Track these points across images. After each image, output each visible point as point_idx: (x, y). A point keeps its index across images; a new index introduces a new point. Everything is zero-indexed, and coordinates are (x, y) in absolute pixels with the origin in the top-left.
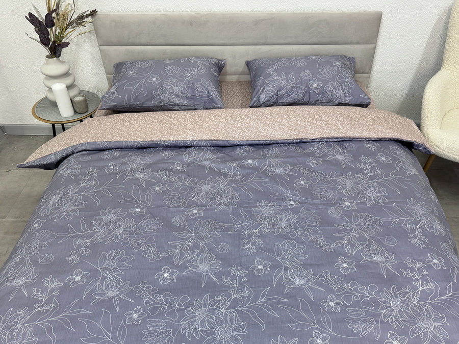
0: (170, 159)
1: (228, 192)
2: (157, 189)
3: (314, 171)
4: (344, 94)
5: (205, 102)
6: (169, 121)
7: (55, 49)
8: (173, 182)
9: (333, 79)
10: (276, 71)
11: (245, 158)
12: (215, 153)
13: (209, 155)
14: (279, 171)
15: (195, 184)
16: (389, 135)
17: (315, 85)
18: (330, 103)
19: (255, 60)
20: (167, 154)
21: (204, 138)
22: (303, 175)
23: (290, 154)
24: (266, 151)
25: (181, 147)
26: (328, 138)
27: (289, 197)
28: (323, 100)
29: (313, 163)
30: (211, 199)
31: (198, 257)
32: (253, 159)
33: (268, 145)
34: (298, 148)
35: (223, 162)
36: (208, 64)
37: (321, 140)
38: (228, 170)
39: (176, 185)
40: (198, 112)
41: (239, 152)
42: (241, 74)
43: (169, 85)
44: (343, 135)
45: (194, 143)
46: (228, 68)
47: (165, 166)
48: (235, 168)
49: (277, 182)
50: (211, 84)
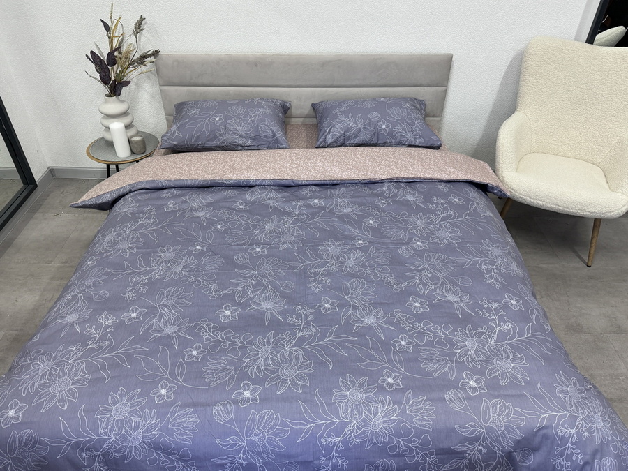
0: (232, 198)
1: (293, 231)
2: (219, 227)
3: (383, 211)
4: (414, 136)
5: (269, 143)
6: (232, 161)
7: (115, 88)
8: (235, 220)
9: (403, 120)
10: (343, 112)
11: (311, 198)
12: (279, 193)
13: (273, 194)
14: (347, 210)
15: (259, 222)
16: (462, 176)
18: (399, 144)
19: (321, 102)
20: (230, 193)
21: (269, 177)
22: (372, 215)
23: (359, 194)
24: (333, 191)
25: (244, 187)
26: (398, 179)
27: (357, 236)
28: (392, 142)
29: (382, 203)
30: (275, 237)
31: (261, 295)
32: (320, 198)
33: (335, 185)
34: (366, 189)
35: (288, 201)
36: (272, 105)
37: (391, 181)
38: (293, 209)
39: (238, 223)
40: (262, 152)
41: (304, 191)
42: (306, 117)
43: (233, 125)
44: (413, 176)
45: (258, 182)
46: (294, 111)
47: (227, 205)
48: (300, 207)
49: (344, 222)
50: (276, 124)
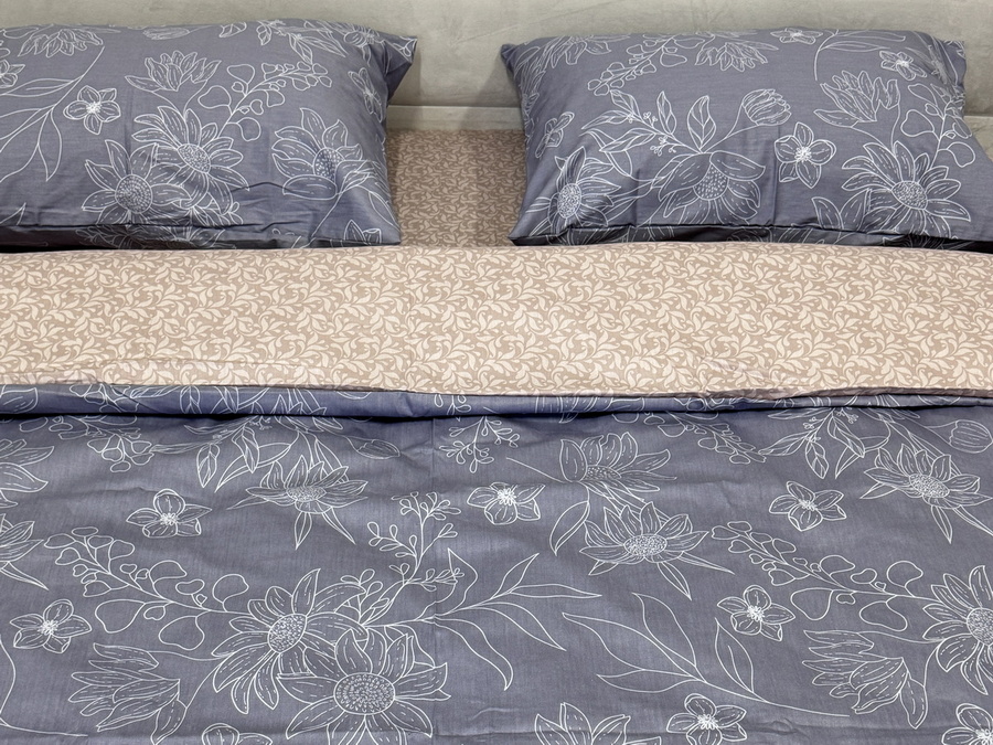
0: (133, 474)
1: (396, 653)
2: (50, 627)
4: (930, 195)
5: (317, 216)
6: (143, 297)
8: (130, 593)
10: (632, 86)
11: (483, 480)
12: (344, 450)
13: (318, 460)
14: (644, 547)
15: (238, 604)
17: (803, 154)
18: (866, 230)
19: (542, 42)
20: (122, 448)
21: (302, 376)
22: (756, 575)
23: (693, 466)
24: (581, 445)
25: (192, 417)
26: (866, 393)
28: (835, 221)
29: (800, 510)
30: (309, 691)
32: (523, 484)
33: (588, 416)
34: (726, 436)
35: (383, 495)
36: (337, 49)
37: (836, 400)
38: (403, 536)
39: (141, 609)
40: (279, 258)
41: (457, 447)
43: (159, 135)
44: (935, 383)
45: (253, 402)
47: (105, 508)
48: (433, 526)
49: (631, 609)
50: (346, 133)
